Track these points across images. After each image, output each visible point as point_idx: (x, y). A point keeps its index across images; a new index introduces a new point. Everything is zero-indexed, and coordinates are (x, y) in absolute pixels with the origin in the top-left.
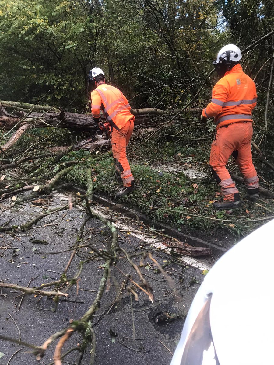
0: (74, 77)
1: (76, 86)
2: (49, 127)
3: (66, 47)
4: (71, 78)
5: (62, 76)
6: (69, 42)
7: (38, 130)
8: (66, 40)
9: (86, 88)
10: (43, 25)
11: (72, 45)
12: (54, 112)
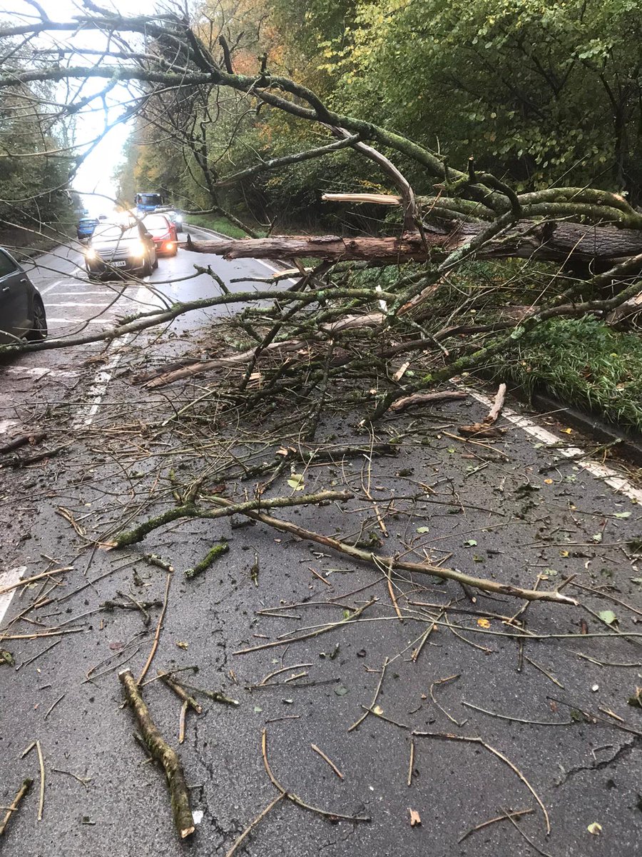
0: (588, 134)
1: (593, 154)
2: (511, 258)
3: (583, 56)
4: (580, 137)
5: (559, 134)
6: (592, 41)
7: (481, 267)
8: (585, 38)
9: (619, 161)
10: (533, 6)
11: (599, 48)
12: (531, 222)
